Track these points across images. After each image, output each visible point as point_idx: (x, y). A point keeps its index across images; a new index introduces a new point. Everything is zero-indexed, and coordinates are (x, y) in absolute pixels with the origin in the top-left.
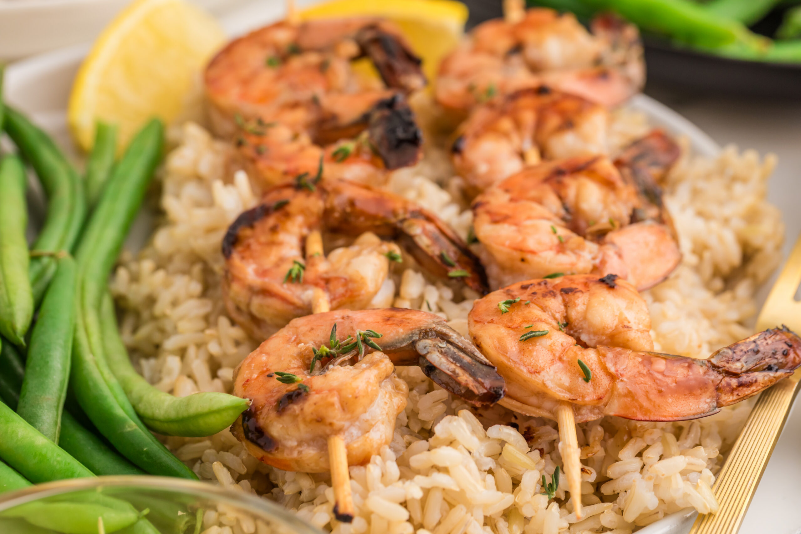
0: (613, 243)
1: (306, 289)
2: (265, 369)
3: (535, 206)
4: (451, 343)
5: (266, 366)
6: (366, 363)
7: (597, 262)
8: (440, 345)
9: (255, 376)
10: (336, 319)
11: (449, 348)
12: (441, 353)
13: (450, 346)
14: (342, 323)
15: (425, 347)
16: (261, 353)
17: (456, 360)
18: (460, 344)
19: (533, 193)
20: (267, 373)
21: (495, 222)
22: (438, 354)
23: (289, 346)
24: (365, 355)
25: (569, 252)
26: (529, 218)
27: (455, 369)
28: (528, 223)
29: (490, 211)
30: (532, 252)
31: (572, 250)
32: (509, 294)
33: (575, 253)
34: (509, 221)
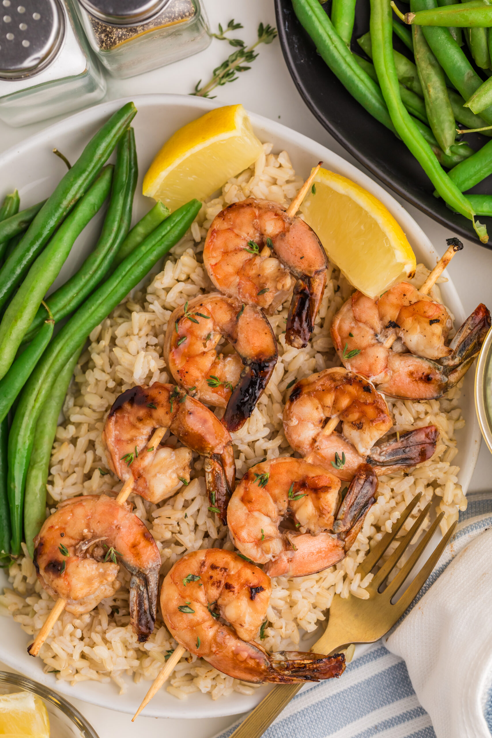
0: (293, 550)
1: (128, 472)
2: (63, 526)
3: (271, 500)
4: (147, 590)
5: (66, 524)
6: (104, 569)
7: (274, 559)
8: (141, 587)
9: (57, 527)
10: (113, 524)
11: (143, 593)
12: (138, 593)
13: (145, 591)
14: (114, 530)
15: (134, 583)
16: (72, 511)
17: (140, 604)
18: (150, 594)
19: (277, 492)
20: (62, 532)
21: (243, 499)
22: (135, 592)
23: (83, 521)
24: (107, 561)
25: (260, 550)
26: (259, 511)
27: (134, 610)
28: (256, 514)
29: (248, 490)
30: (239, 540)
31: (262, 550)
32: (201, 568)
33: (262, 553)
34: (249, 505)
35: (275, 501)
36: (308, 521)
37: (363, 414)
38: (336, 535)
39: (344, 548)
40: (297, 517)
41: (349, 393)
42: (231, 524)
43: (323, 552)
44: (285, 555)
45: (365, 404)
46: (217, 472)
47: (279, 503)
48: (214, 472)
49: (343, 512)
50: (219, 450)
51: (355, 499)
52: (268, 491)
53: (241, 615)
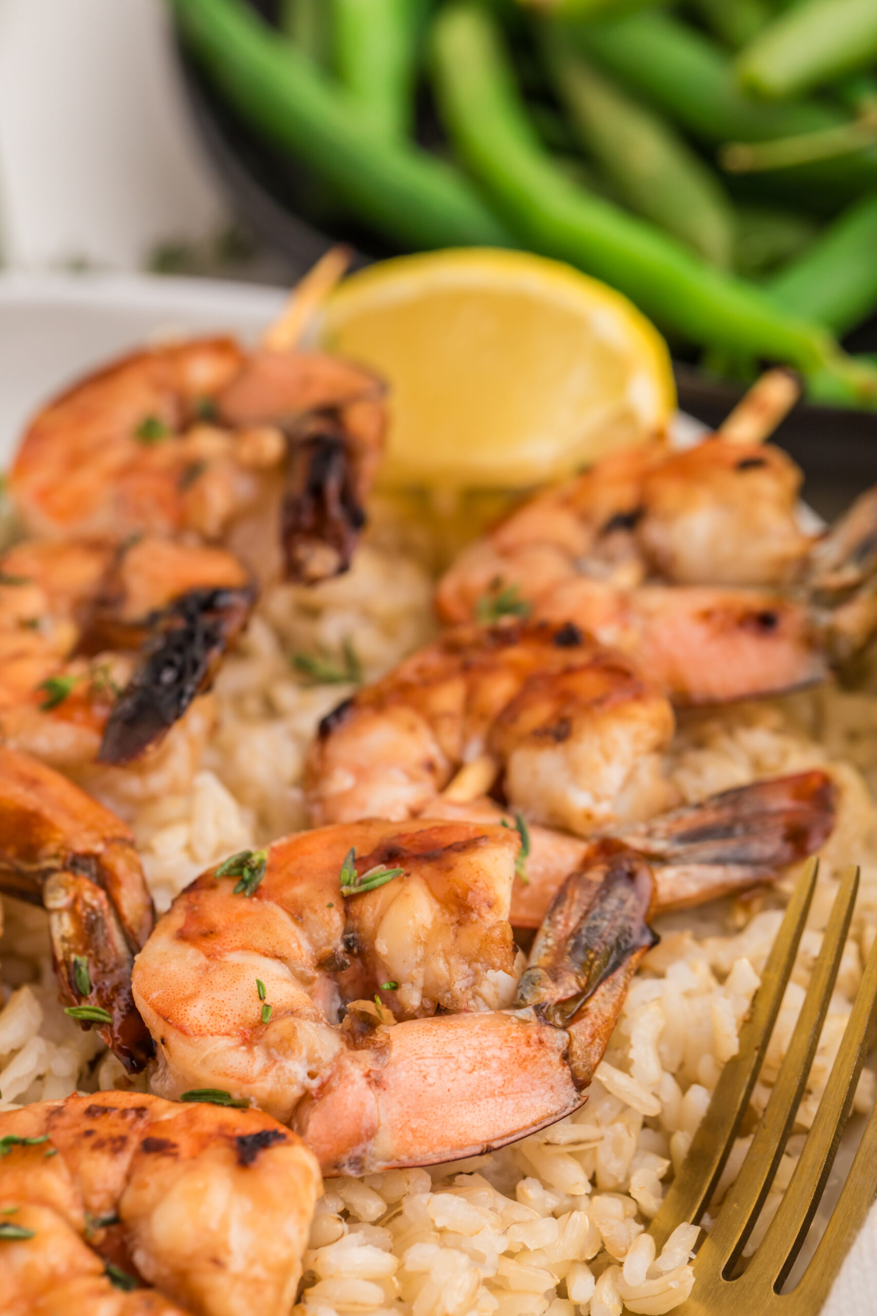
0: (382, 1050)
3: (283, 916)
7: (314, 1084)
19: (300, 890)
21: (182, 936)
25: (258, 1051)
26: (245, 947)
28: (234, 958)
29: (196, 908)
30: (183, 1031)
31: (268, 1047)
32: (48, 1120)
33: (269, 1056)
34: (206, 944)
35: (297, 915)
36: (420, 951)
37: (566, 697)
38: (530, 1010)
39: (566, 1057)
40: (382, 946)
41: (513, 667)
42: (146, 998)
43: (494, 1064)
44: (354, 1060)
45: (569, 671)
46: (86, 905)
47: (312, 917)
48: (79, 907)
49: (545, 951)
50: (85, 843)
51: (583, 918)
52: (269, 898)
53: (214, 1225)
